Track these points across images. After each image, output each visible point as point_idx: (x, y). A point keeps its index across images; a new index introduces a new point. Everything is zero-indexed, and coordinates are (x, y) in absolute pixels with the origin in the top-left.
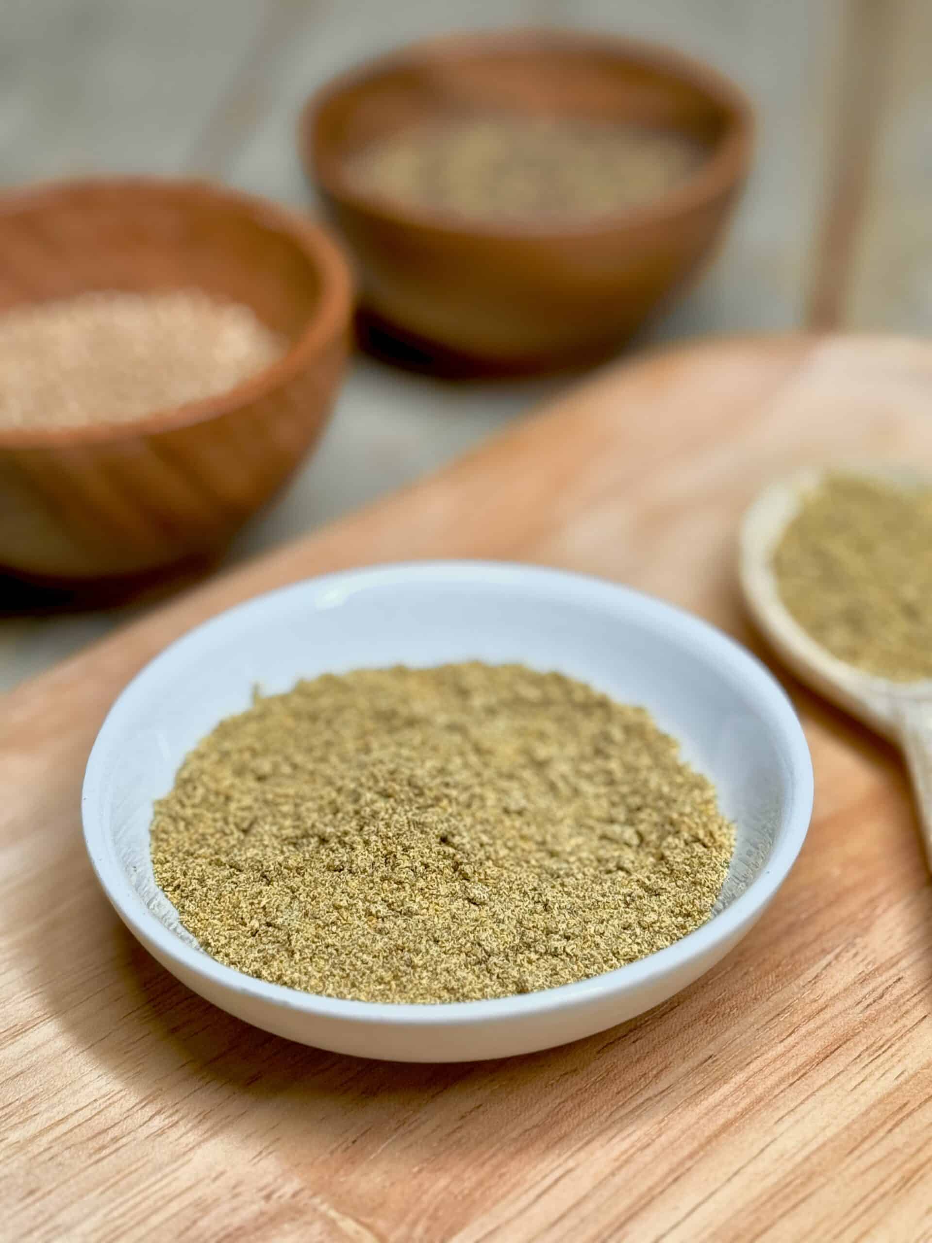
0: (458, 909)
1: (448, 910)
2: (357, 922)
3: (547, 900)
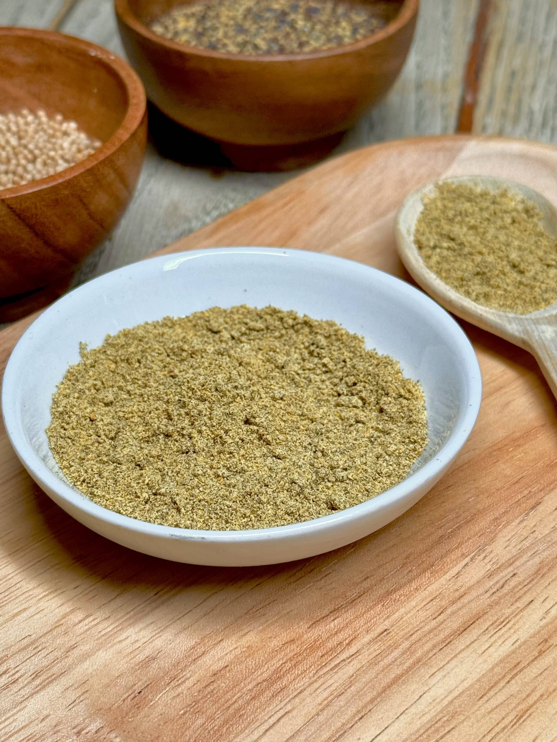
0: (271, 464)
1: (265, 465)
2: (211, 483)
3: (323, 449)
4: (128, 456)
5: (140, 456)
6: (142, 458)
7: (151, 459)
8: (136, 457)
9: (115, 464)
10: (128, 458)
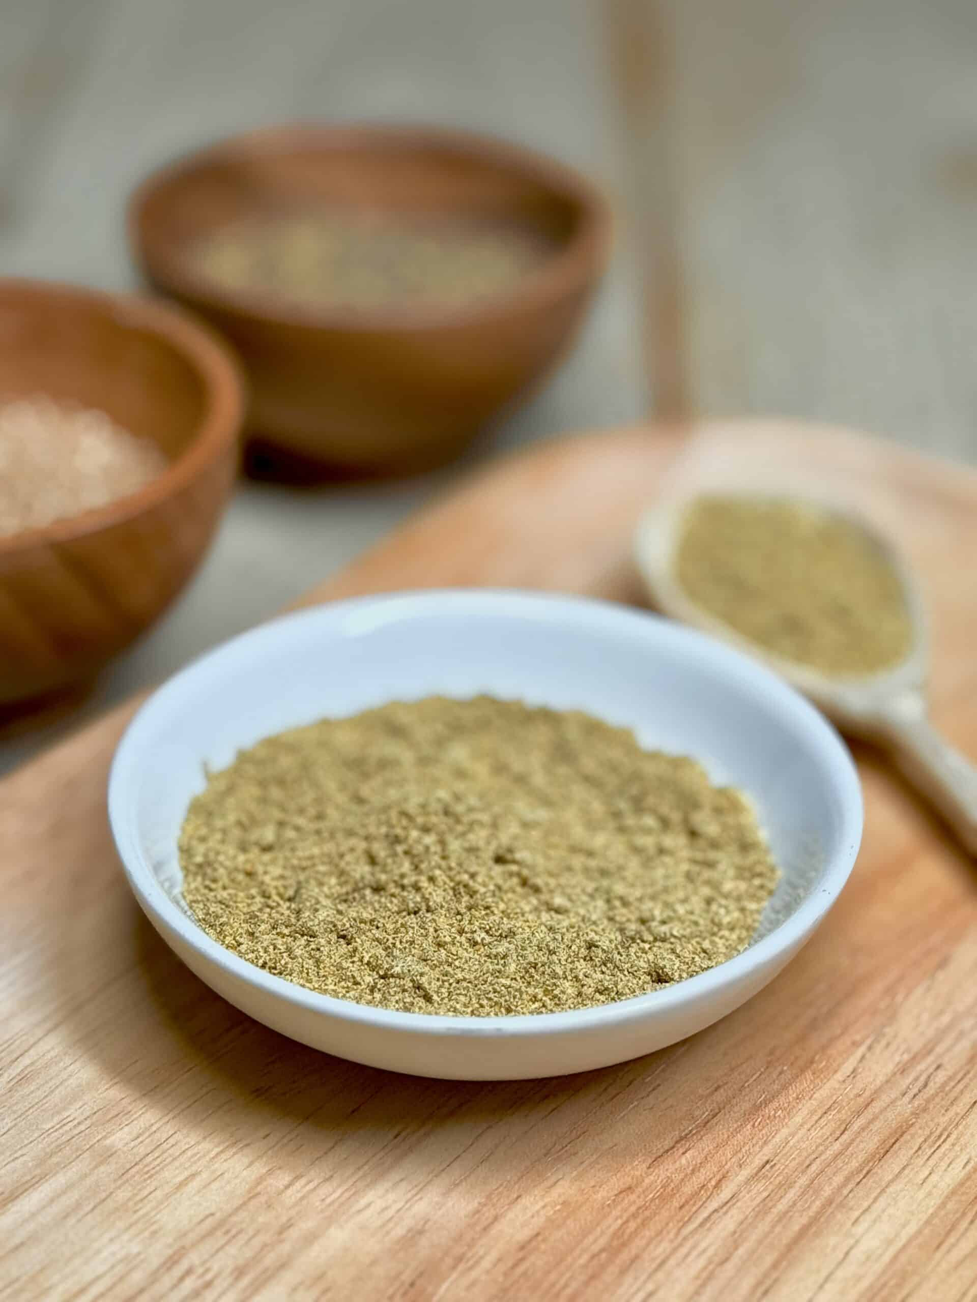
4: (325, 924)
5: (344, 923)
6: (348, 925)
7: (362, 925)
8: (339, 924)
9: (305, 937)
10: (325, 926)
